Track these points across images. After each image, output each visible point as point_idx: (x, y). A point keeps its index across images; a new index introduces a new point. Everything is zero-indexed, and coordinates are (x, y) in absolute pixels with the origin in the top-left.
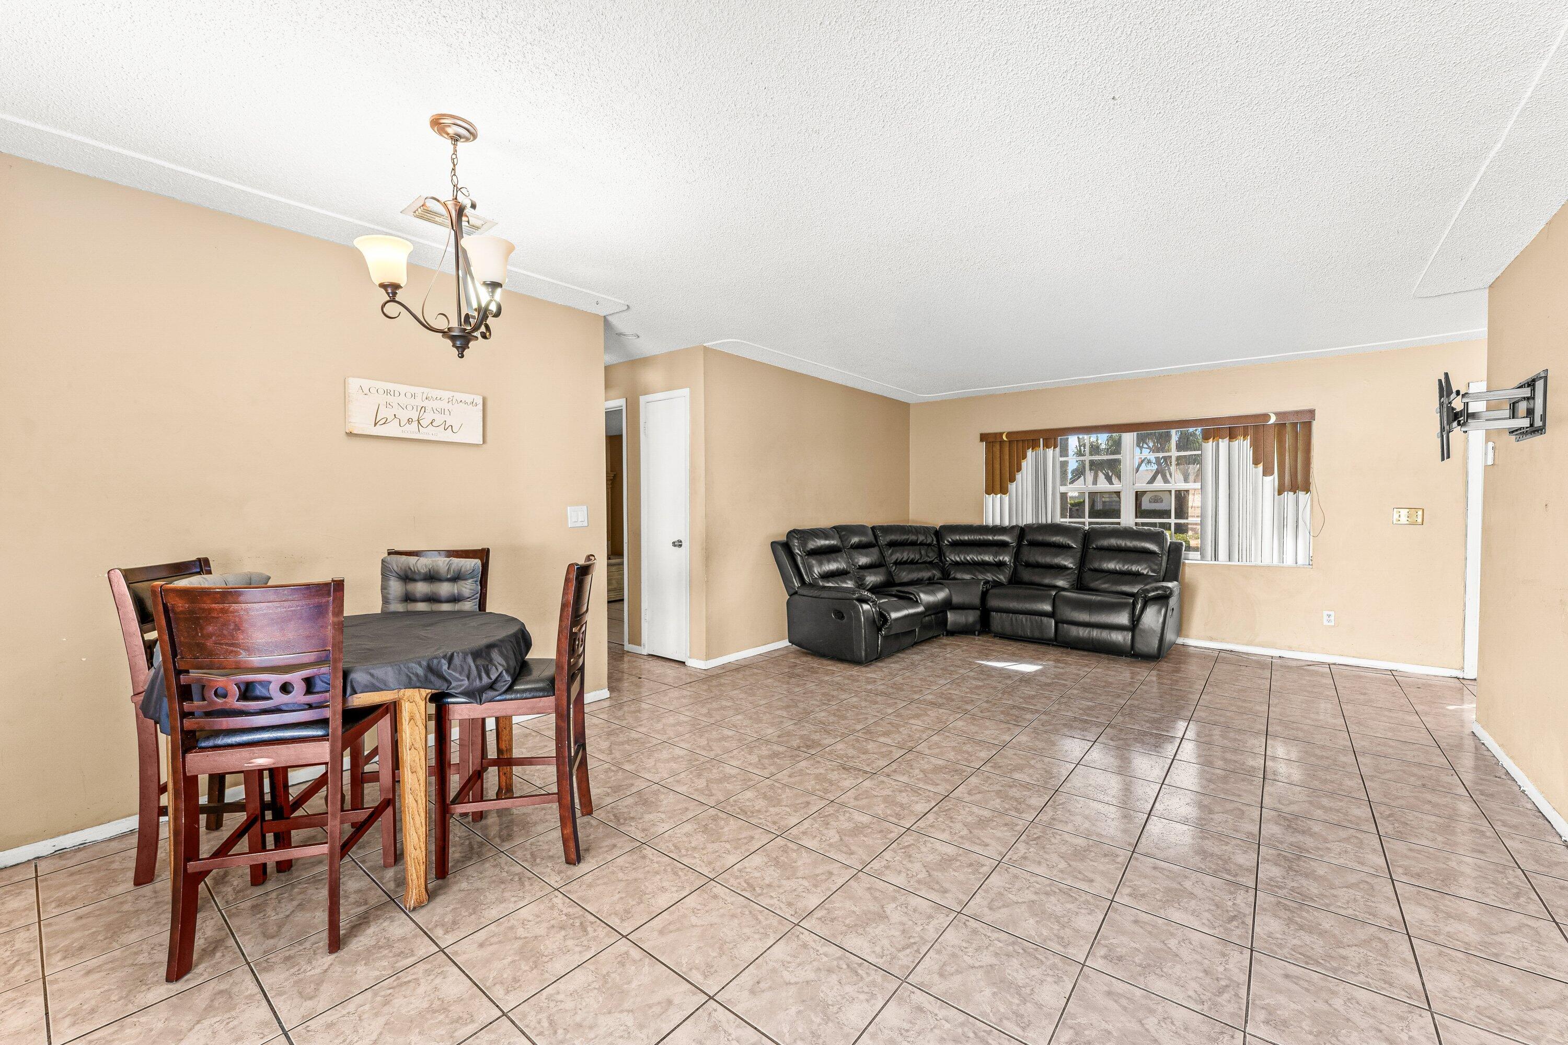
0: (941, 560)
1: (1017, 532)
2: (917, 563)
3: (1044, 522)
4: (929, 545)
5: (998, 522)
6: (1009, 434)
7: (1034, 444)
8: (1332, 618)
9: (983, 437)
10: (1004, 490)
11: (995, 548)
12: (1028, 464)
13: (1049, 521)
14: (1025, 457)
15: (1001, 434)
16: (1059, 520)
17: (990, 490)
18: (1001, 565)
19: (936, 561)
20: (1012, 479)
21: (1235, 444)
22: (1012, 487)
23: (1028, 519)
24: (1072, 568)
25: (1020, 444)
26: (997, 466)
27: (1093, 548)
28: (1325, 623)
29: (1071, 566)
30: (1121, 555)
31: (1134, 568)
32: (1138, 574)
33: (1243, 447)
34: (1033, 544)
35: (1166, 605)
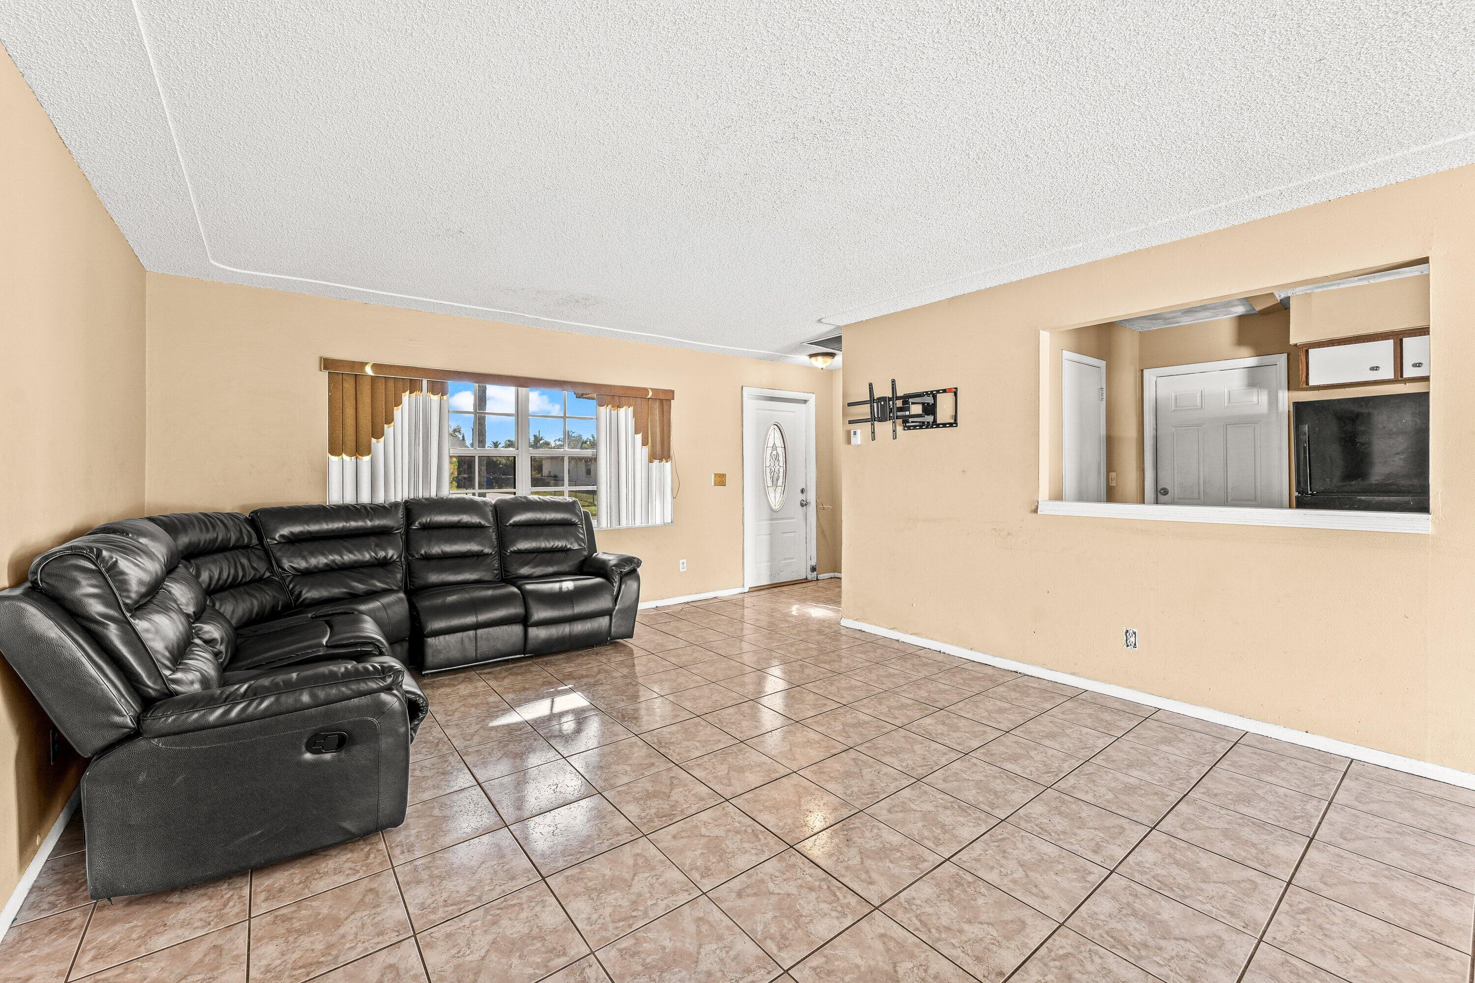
0: (272, 572)
1: (400, 514)
2: (240, 585)
3: (427, 496)
4: (247, 547)
5: (349, 499)
6: (375, 366)
7: (413, 386)
8: (685, 565)
9: (327, 364)
10: (360, 449)
11: (372, 539)
12: (402, 414)
13: (433, 494)
14: (398, 402)
15: (364, 364)
16: (449, 492)
17: (335, 448)
18: (384, 564)
19: (268, 574)
20: (377, 433)
21: (622, 411)
22: (378, 445)
23: (400, 493)
24: (491, 554)
25: (391, 384)
26: (350, 412)
27: (511, 525)
28: (681, 570)
29: (487, 550)
30: (546, 530)
31: (559, 544)
32: (564, 550)
33: (626, 415)
34: (427, 528)
35: (638, 579)
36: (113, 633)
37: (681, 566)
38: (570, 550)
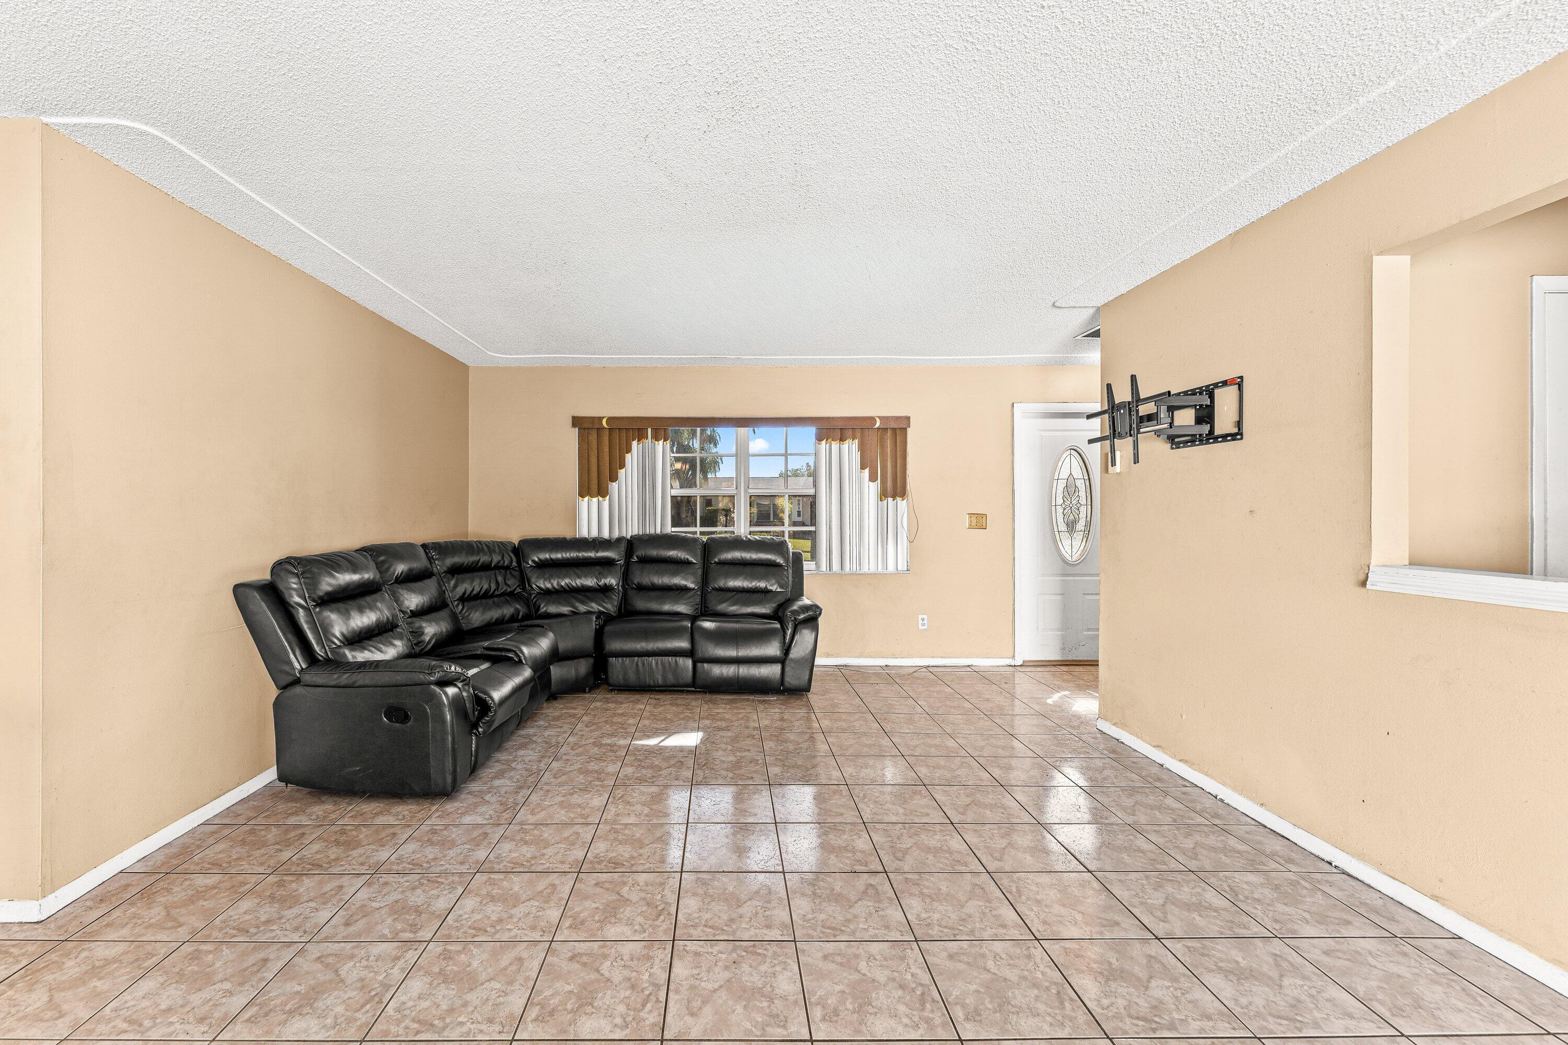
0: (524, 589)
1: (623, 546)
2: (493, 596)
3: (652, 532)
4: (507, 568)
5: (594, 534)
6: (610, 420)
7: (640, 435)
8: (925, 622)
9: (577, 421)
10: (602, 492)
11: (598, 568)
12: (632, 459)
13: (658, 531)
14: (629, 450)
15: (601, 419)
16: (669, 529)
17: (585, 491)
18: (606, 590)
19: (518, 590)
20: (614, 478)
21: (845, 446)
22: (614, 487)
23: (632, 529)
24: (694, 589)
25: (624, 434)
26: (594, 461)
27: (716, 563)
28: (921, 627)
29: (692, 586)
30: (748, 569)
31: (762, 584)
32: (766, 592)
33: (850, 449)
34: (645, 561)
35: (816, 629)
36: (301, 615)
37: (920, 622)
38: (771, 591)
